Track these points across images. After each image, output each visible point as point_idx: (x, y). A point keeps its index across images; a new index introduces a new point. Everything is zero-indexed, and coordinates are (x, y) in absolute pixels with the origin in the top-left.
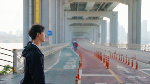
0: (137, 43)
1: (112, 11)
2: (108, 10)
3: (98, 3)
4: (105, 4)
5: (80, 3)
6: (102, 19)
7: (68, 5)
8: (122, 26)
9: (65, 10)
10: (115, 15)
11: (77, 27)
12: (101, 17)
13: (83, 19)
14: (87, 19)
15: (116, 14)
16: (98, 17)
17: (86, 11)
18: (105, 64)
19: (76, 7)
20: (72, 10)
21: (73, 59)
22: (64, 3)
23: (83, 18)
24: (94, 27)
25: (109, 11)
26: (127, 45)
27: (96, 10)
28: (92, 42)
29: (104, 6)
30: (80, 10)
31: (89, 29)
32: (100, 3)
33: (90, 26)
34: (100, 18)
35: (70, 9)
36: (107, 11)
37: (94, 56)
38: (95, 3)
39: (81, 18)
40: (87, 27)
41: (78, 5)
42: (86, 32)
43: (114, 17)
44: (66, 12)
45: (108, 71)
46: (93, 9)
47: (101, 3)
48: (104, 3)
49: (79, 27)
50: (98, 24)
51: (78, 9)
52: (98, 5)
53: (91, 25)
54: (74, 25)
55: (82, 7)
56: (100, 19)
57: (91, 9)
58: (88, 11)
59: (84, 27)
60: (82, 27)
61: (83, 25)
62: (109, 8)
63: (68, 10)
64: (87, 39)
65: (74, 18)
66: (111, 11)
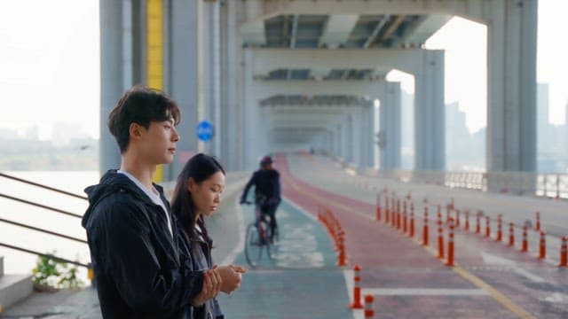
0: (521, 169)
1: (423, 46)
2: (408, 45)
3: (370, 16)
4: (398, 21)
5: (301, 16)
6: (384, 76)
7: (256, 28)
8: (456, 104)
9: (245, 46)
10: (433, 63)
11: (287, 107)
12: (379, 70)
13: (313, 79)
14: (326, 79)
15: (437, 58)
16: (369, 71)
17: (325, 46)
18: (433, 250)
19: (285, 31)
20: (269, 44)
21: (298, 231)
22: (243, 19)
23: (312, 74)
24: (354, 110)
25: (412, 46)
26: (486, 176)
27: (361, 43)
28: (345, 166)
29: (392, 29)
30: (301, 44)
31: (334, 118)
32: (377, 16)
33: (339, 104)
34: (374, 75)
35: (262, 39)
36: (403, 46)
37: (373, 217)
38: (362, 17)
39: (303, 75)
40: (325, 108)
41: (295, 25)
42: (320, 130)
43: (430, 70)
44: (249, 53)
45: (458, 275)
46: (349, 41)
47: (383, 17)
48: (394, 18)
49: (296, 107)
50: (367, 98)
51: (293, 41)
52: (367, 25)
53: (341, 100)
54: (277, 100)
55: (308, 34)
56: (377, 78)
57: (344, 39)
58: (333, 46)
59: (316, 107)
60: (306, 108)
61: (310, 103)
62: (411, 38)
63: (255, 46)
64: (324, 153)
65: (279, 75)
66: (420, 45)
